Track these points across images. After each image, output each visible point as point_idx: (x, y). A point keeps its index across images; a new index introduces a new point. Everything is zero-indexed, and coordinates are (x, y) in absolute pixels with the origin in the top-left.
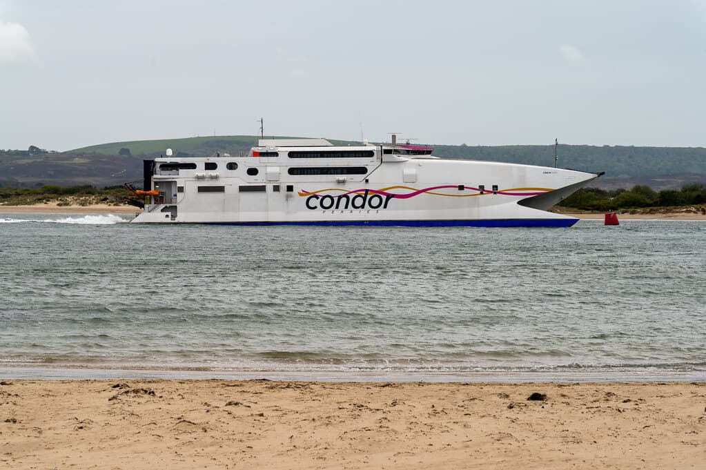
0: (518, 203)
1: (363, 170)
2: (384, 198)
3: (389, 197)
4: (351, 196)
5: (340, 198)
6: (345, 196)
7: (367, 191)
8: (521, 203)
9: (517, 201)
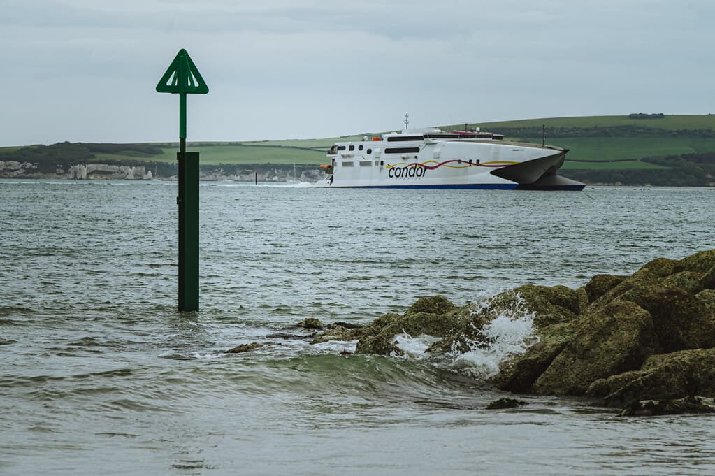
0: (491, 173)
1: (417, 150)
2: (423, 169)
3: (426, 168)
4: (409, 168)
5: (404, 169)
6: (406, 168)
7: (416, 164)
8: (492, 173)
9: (491, 171)
